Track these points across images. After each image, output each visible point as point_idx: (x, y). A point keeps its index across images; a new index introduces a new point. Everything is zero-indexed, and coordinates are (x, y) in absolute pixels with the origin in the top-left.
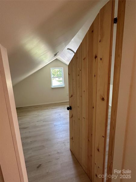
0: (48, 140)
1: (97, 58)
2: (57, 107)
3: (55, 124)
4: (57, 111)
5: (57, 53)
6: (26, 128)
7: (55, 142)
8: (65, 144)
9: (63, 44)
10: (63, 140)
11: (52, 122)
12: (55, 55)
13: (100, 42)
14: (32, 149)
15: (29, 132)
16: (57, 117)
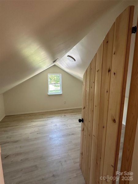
0: (41, 158)
1: (110, 72)
2: (53, 116)
3: (50, 136)
4: (54, 120)
5: (56, 60)
6: (17, 142)
7: (50, 160)
8: (61, 164)
9: (64, 51)
10: (60, 157)
11: (47, 134)
12: (54, 62)
13: (114, 54)
14: (22, 170)
15: (21, 147)
16: (53, 128)
